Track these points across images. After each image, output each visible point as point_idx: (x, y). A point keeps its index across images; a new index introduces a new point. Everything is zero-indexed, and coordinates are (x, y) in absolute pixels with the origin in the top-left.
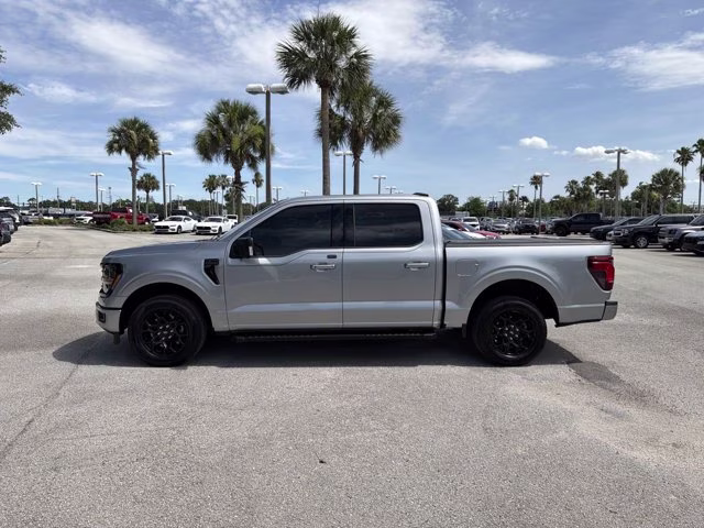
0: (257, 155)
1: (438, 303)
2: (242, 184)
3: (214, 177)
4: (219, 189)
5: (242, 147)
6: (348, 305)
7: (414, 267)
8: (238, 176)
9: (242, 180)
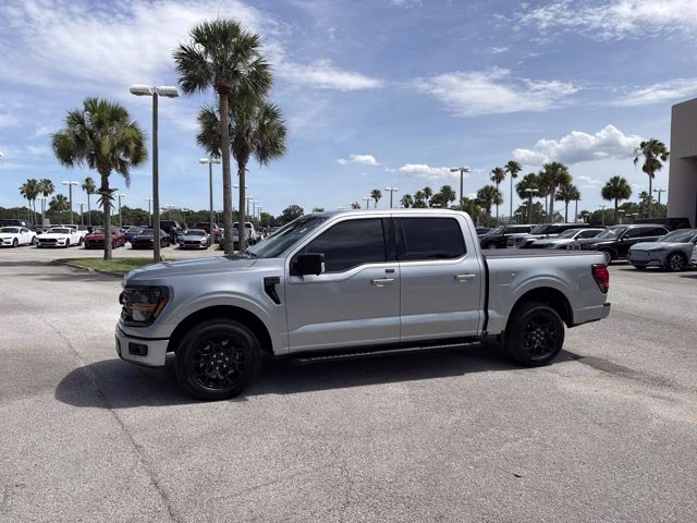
0: (128, 160)
1: (482, 312)
2: (111, 191)
3: (34, 181)
4: (40, 196)
5: (113, 151)
6: (406, 319)
7: (462, 278)
8: (105, 183)
9: (110, 187)
